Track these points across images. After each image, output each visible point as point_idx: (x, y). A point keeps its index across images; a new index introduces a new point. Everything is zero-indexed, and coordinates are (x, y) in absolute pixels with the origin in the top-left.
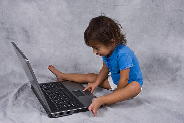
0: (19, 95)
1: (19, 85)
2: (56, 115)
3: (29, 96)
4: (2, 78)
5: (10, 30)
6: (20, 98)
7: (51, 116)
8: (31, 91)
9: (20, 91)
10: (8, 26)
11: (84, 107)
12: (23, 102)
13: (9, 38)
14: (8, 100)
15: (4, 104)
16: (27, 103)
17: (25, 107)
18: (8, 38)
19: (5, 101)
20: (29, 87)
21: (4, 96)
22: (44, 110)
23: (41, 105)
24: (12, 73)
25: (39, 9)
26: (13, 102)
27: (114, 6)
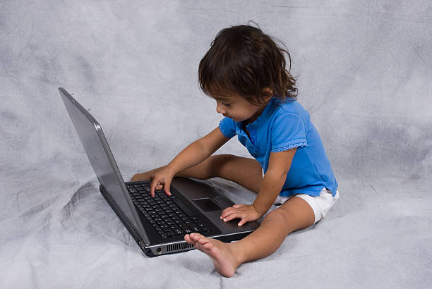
0: (74, 206)
1: (73, 185)
2: (159, 250)
3: (97, 210)
4: (34, 170)
5: (49, 62)
6: (76, 214)
7: (149, 252)
8: (101, 199)
9: (77, 198)
10: (46, 53)
11: (220, 233)
12: (85, 222)
13: (47, 81)
14: (49, 216)
15: (43, 223)
16: (93, 225)
17: (89, 231)
18: (45, 80)
19: (45, 217)
20: (94, 190)
21: (42, 208)
22: (132, 241)
23: (126, 229)
24: (57, 159)
25: (116, 15)
26: (62, 222)
27: (286, 9)
